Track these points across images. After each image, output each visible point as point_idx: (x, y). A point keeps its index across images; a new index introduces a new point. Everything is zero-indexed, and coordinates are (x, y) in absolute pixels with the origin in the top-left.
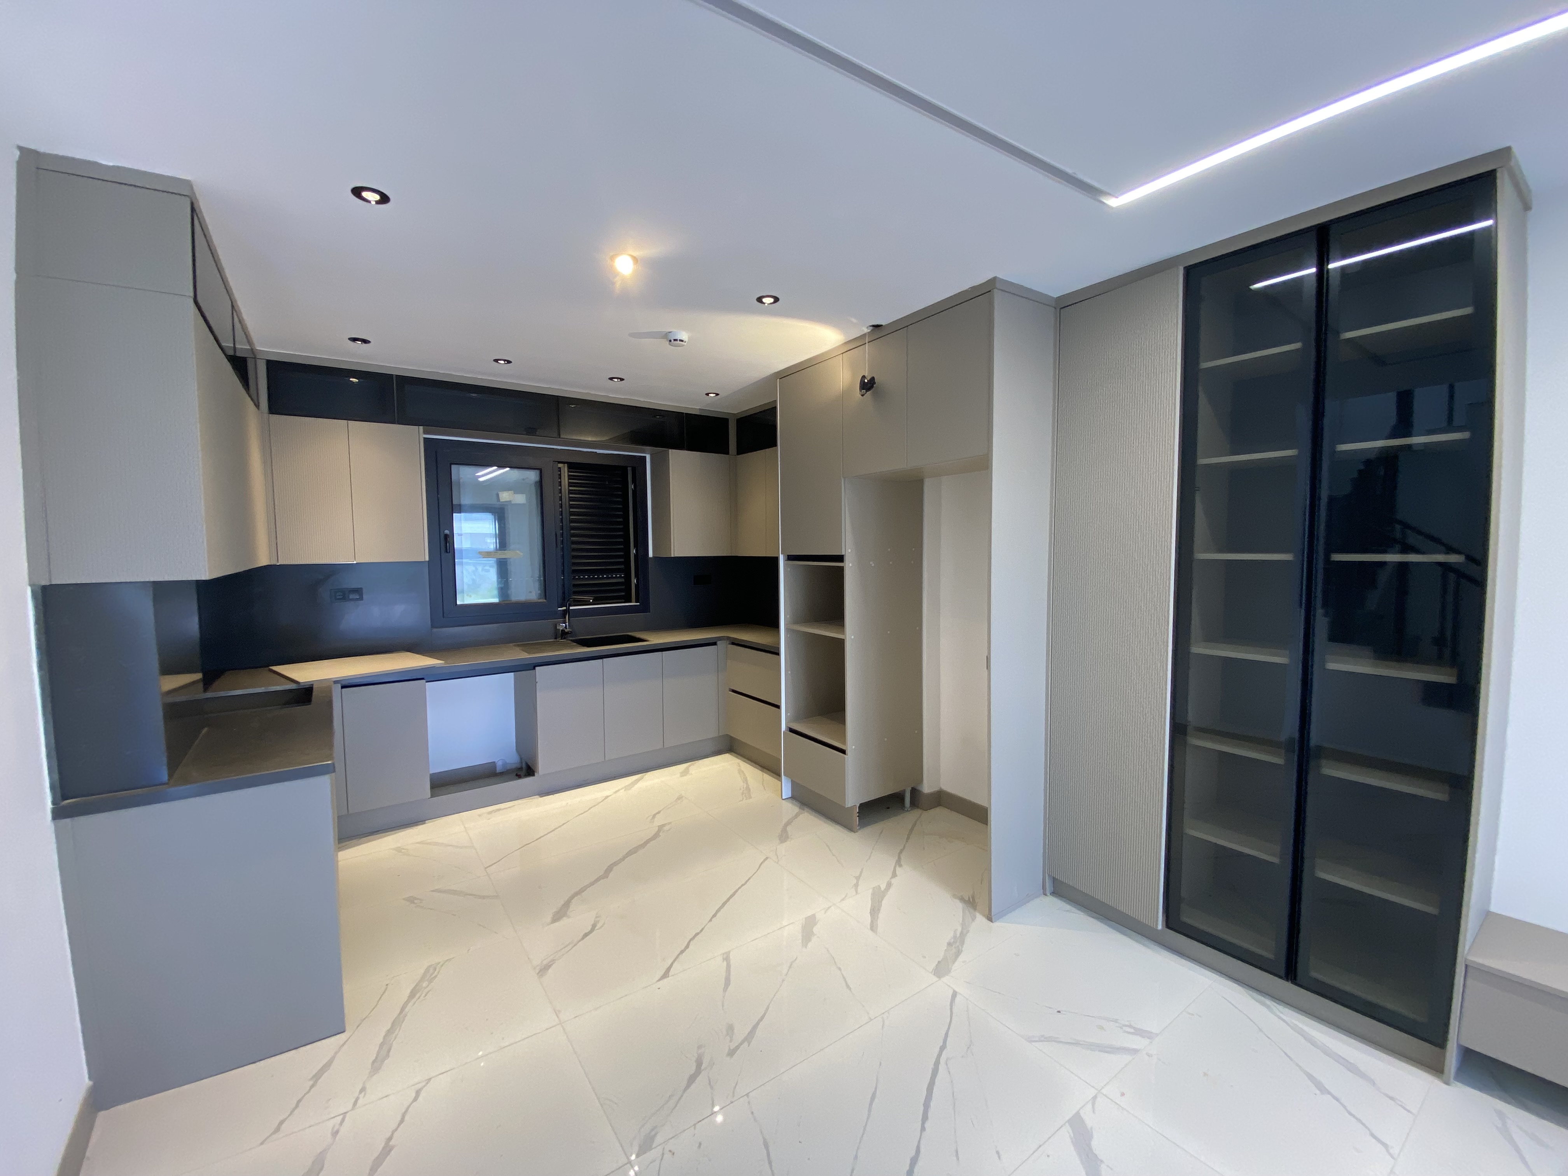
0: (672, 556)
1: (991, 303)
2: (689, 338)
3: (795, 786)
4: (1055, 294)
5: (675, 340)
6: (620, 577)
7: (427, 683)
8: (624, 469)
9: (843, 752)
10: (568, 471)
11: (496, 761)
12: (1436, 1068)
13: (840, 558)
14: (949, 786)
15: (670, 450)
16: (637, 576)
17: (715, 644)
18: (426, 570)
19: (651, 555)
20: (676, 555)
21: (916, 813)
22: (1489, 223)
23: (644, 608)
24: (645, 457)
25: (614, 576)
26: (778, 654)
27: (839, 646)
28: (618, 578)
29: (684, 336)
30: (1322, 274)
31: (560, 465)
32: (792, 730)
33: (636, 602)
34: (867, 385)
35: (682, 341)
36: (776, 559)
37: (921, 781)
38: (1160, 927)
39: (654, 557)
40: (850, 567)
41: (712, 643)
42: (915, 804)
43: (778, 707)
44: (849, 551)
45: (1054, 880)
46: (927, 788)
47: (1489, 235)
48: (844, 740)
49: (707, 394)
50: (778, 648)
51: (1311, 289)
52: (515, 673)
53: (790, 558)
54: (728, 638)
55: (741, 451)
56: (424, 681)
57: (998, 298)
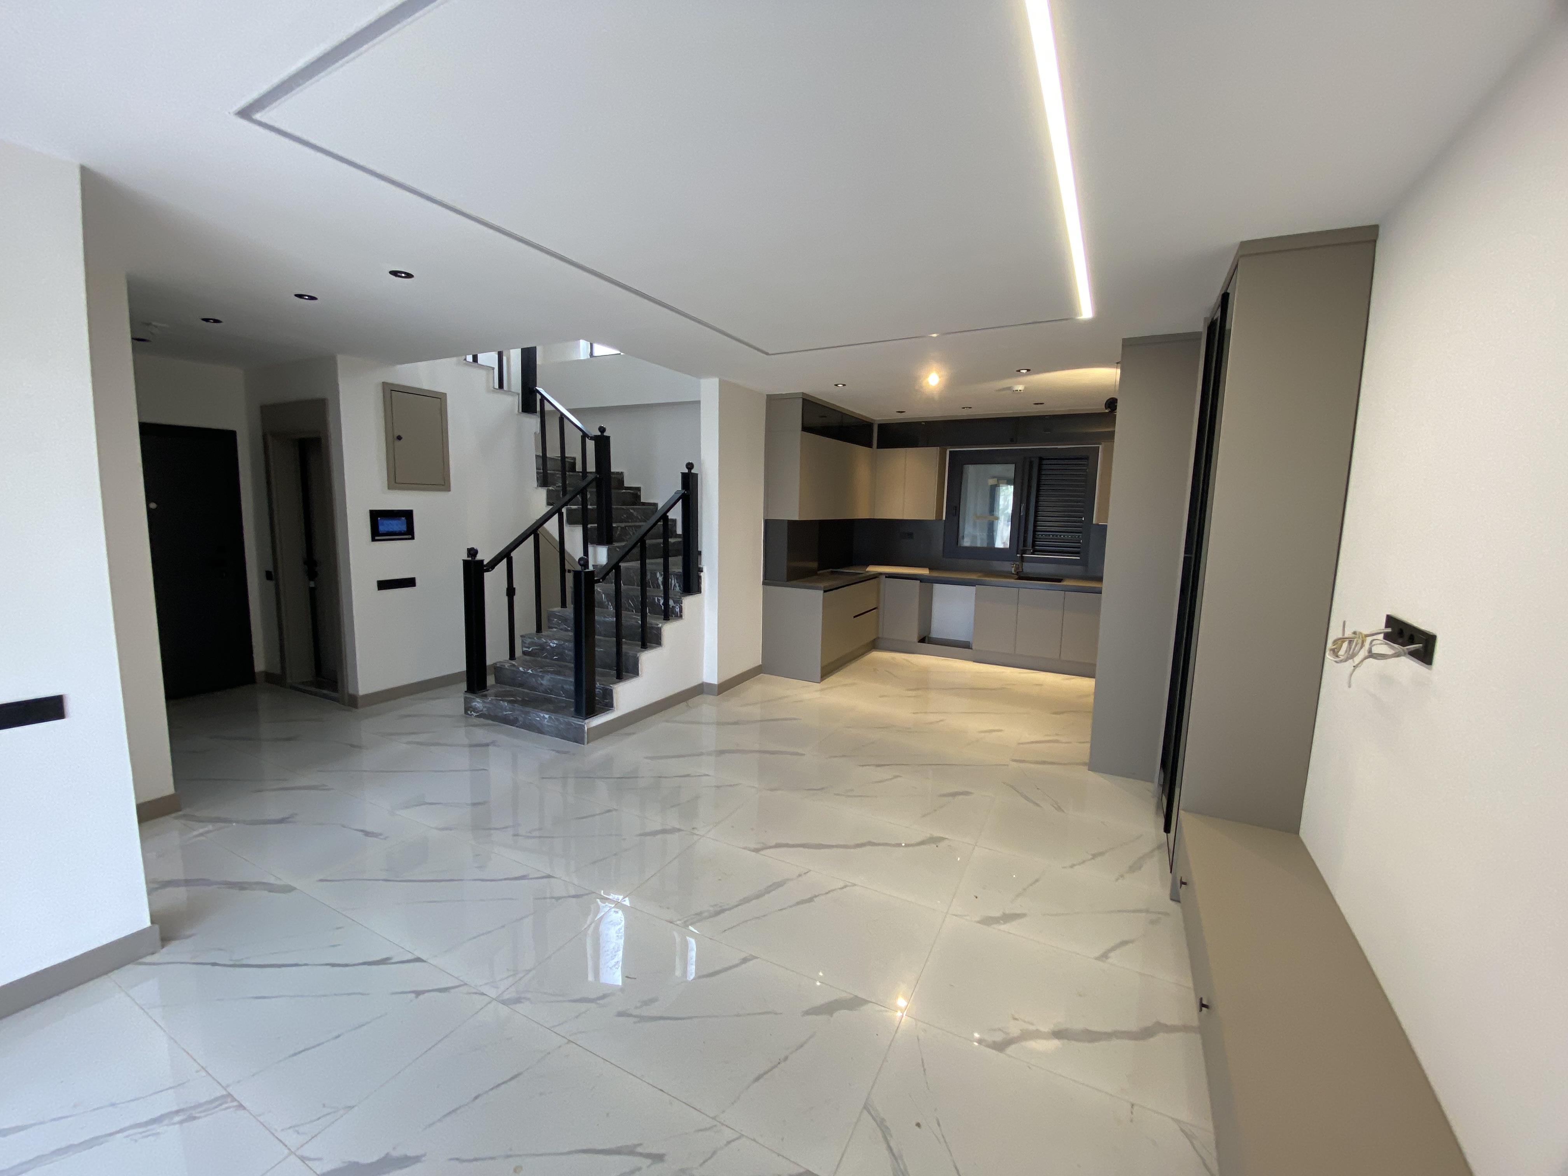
8: (1088, 457)
10: (1040, 461)
16: (1083, 538)
18: (942, 525)
19: (1095, 522)
23: (1083, 562)
24: (1099, 447)
28: (1073, 538)
31: (1031, 459)
33: (1079, 557)
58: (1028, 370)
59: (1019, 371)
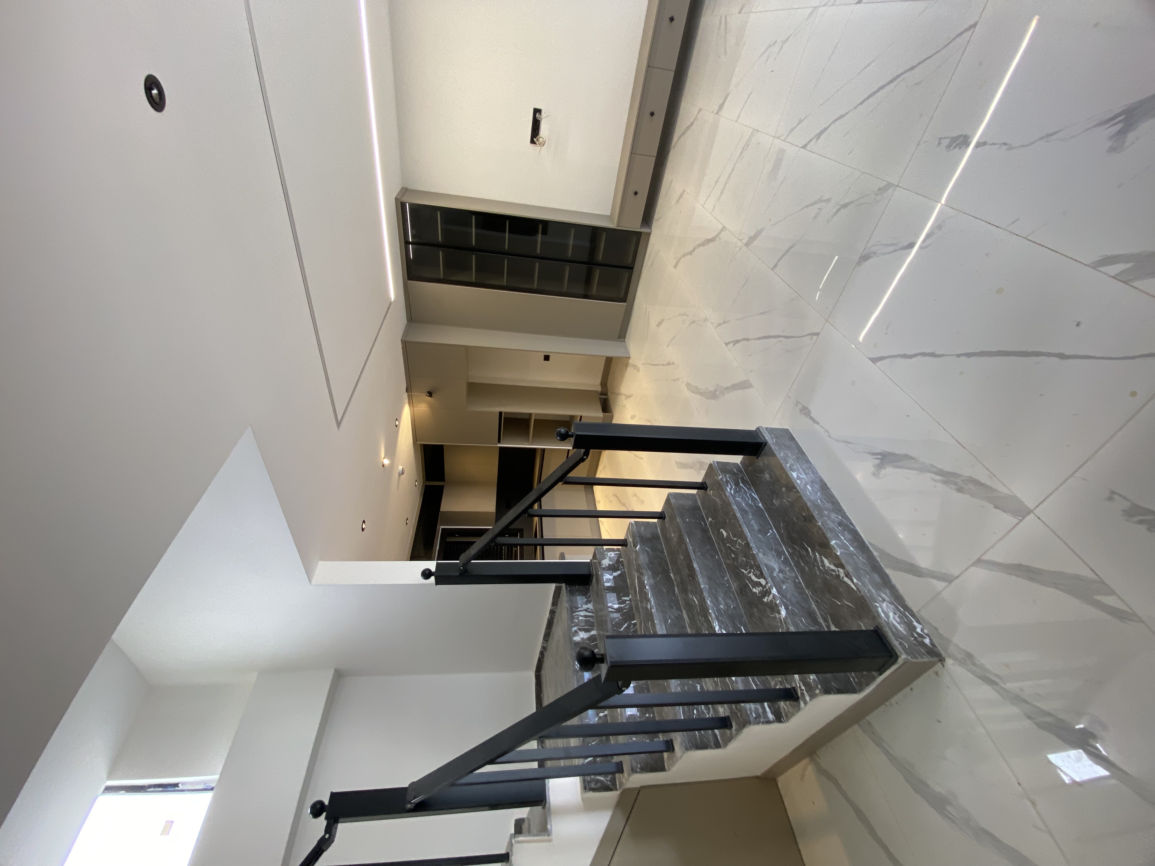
1: (410, 342)
2: (401, 466)
4: (406, 322)
5: (402, 471)
12: (649, 234)
13: (501, 413)
14: (599, 381)
21: (609, 394)
24: (442, 529)
26: (544, 450)
29: (401, 468)
30: (412, 243)
34: (430, 394)
35: (403, 468)
36: (501, 448)
37: (596, 391)
38: (626, 304)
39: (494, 525)
40: (504, 410)
42: (606, 394)
45: (619, 338)
46: (599, 389)
47: (411, 205)
49: (416, 485)
50: (542, 449)
51: (415, 246)
53: (499, 441)
55: (443, 479)
57: (409, 339)
58: (397, 420)
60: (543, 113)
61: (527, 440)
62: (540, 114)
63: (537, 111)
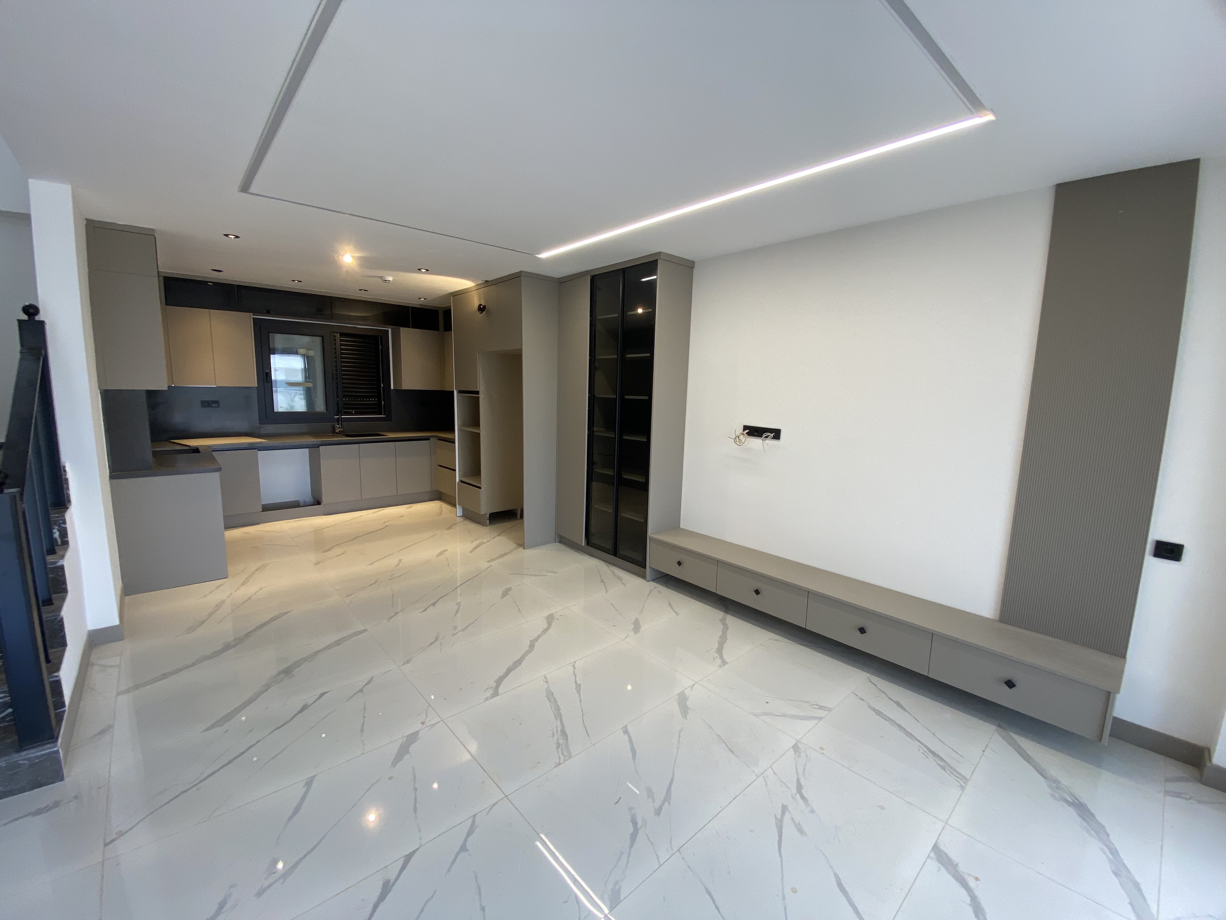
0: (403, 389)
2: (393, 279)
3: (464, 510)
4: (556, 277)
5: (385, 280)
6: (375, 400)
7: (259, 452)
8: (377, 337)
9: (480, 488)
10: (340, 337)
11: (300, 500)
12: (644, 577)
13: (478, 393)
15: (401, 328)
16: (384, 400)
17: (428, 439)
18: (255, 392)
19: (392, 387)
20: (405, 389)
22: (655, 277)
23: (388, 419)
24: (388, 331)
25: (371, 399)
26: (454, 443)
27: (478, 435)
28: (373, 401)
29: (390, 278)
31: (335, 334)
32: (462, 481)
33: (384, 415)
34: (482, 309)
35: (389, 280)
36: (453, 392)
38: (583, 545)
39: (394, 389)
40: (482, 396)
41: (427, 439)
43: (455, 470)
44: (481, 388)
45: (558, 536)
47: (653, 283)
48: (480, 482)
49: (420, 298)
50: (454, 440)
52: (310, 449)
53: (460, 392)
54: (437, 437)
56: (256, 450)
57: (525, 280)
58: (427, 270)
59: (420, 270)
60: (775, 442)
61: (462, 425)
62: (772, 438)
63: (776, 434)
